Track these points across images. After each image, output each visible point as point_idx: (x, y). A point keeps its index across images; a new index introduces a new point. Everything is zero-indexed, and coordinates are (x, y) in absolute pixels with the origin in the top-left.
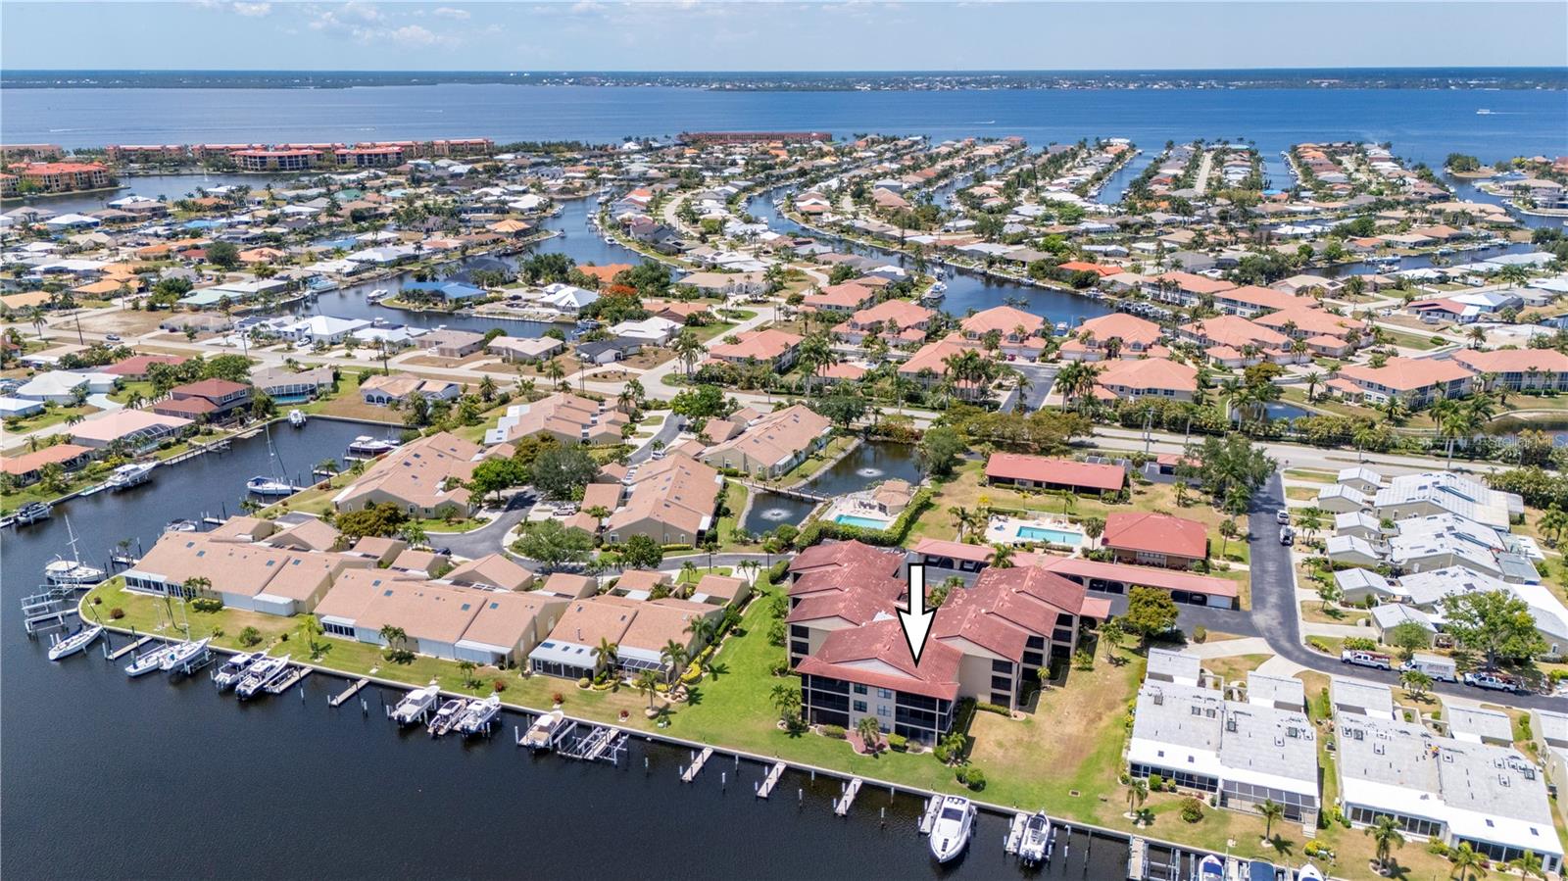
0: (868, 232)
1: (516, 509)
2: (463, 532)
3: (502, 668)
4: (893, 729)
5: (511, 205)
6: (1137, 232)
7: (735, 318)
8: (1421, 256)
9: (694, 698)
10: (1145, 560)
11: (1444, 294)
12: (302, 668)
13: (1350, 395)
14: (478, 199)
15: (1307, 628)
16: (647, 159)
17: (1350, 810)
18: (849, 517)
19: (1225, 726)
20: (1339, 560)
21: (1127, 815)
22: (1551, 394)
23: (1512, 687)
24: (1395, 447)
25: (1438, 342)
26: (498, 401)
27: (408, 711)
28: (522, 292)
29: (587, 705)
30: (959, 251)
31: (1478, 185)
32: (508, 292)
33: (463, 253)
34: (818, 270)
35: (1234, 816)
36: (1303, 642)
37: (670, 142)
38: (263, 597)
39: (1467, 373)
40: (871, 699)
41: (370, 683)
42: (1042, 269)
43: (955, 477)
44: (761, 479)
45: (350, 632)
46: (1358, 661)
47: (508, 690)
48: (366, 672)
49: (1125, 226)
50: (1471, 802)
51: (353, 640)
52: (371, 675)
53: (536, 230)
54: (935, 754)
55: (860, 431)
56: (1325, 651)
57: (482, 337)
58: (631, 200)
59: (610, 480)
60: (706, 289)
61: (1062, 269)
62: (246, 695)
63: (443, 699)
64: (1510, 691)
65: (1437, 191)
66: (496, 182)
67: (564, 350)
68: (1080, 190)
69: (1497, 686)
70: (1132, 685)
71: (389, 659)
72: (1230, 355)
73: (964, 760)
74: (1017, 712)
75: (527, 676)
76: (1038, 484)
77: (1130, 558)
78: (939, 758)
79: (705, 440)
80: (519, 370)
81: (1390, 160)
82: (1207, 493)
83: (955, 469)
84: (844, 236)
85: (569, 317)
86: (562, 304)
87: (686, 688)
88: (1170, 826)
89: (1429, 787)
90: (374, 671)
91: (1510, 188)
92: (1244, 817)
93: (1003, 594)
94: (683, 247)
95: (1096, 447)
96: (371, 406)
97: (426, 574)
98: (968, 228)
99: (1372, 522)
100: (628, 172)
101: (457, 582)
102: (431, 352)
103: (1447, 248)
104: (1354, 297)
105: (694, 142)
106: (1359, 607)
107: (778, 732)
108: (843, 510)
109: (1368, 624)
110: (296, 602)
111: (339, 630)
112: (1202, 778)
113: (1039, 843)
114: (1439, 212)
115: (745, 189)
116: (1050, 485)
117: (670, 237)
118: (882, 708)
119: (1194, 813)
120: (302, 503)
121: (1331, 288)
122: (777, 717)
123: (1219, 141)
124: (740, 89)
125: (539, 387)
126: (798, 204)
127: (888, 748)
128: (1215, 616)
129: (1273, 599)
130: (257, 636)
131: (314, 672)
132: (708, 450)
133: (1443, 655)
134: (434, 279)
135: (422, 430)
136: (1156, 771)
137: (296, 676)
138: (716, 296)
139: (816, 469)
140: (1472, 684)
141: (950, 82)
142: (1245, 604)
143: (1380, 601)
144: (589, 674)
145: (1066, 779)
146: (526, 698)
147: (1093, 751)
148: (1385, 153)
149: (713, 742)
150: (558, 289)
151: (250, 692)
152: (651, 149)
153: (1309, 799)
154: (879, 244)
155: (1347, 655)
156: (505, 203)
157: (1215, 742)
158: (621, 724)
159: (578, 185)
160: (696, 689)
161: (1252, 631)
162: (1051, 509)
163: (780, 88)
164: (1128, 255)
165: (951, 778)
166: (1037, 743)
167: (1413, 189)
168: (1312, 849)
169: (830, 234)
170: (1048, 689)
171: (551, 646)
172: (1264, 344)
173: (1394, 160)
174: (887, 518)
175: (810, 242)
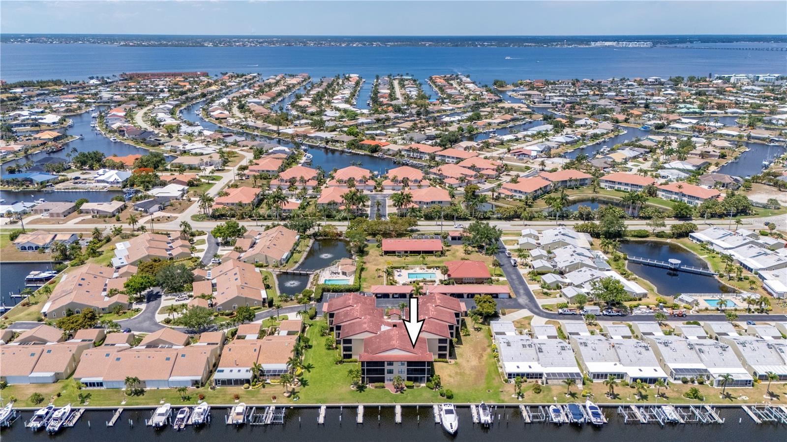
0: (257, 128)
1: (153, 301)
2: (129, 318)
3: (198, 387)
4: (406, 379)
5: (40, 121)
6: (384, 123)
7: (212, 180)
8: (502, 128)
9: (304, 383)
10: (466, 281)
11: (519, 146)
12: (79, 410)
13: (509, 196)
14: (15, 118)
15: (541, 302)
16: (108, 89)
17: (592, 375)
18: (329, 280)
19: (538, 350)
20: (539, 271)
21: (513, 396)
22: (577, 188)
23: (620, 314)
24: (534, 217)
25: (528, 168)
26: (105, 241)
27: (158, 419)
28: (78, 174)
29: (252, 397)
30: (309, 137)
31: (509, 93)
32: (71, 175)
33: (26, 152)
34: (241, 150)
35: (552, 387)
36: (541, 308)
37: (116, 79)
38: (34, 375)
39: (548, 183)
40: (396, 367)
41: (124, 410)
42: (353, 144)
43: (367, 253)
44: (276, 267)
45: (100, 384)
46: (565, 313)
47: (206, 398)
48: (119, 404)
49: (378, 120)
50: (631, 363)
51: (102, 388)
52: (122, 405)
53: (64, 136)
54: (427, 386)
55: (310, 235)
56: (551, 310)
57: (73, 204)
58: (114, 115)
59: (200, 279)
60: (189, 165)
61: (363, 144)
62: (54, 431)
63: (175, 410)
64: (619, 315)
65: (497, 98)
66: (21, 107)
67: (125, 207)
68: (347, 101)
69: (615, 314)
70: (488, 339)
71: (130, 395)
72: (454, 182)
73: (439, 386)
74: (451, 360)
75: (213, 388)
76: (406, 252)
77: (460, 281)
78: (429, 387)
79: (239, 250)
80: (105, 221)
81: (471, 83)
82: (474, 247)
83: (365, 249)
84: (245, 130)
85: (116, 187)
86: (112, 180)
87: (298, 379)
88: (531, 397)
89: (615, 361)
90: (124, 403)
91: (522, 95)
92: (557, 387)
93: (431, 308)
94: (161, 142)
95: (419, 231)
96: (25, 252)
97: (127, 345)
98: (306, 124)
99: (545, 253)
100: (101, 98)
101: (149, 346)
102: (45, 216)
103: (511, 124)
104: (488, 150)
105: (131, 78)
106: (554, 290)
107: (353, 391)
108: (325, 277)
109: (561, 296)
110: (57, 374)
111: (92, 384)
112: (536, 374)
113: (487, 416)
114: (503, 108)
115: (176, 106)
116: (412, 252)
117: (151, 136)
118: (400, 371)
119: (539, 389)
120: (17, 316)
121: (478, 147)
122: (349, 384)
123: (398, 75)
124: (138, 45)
125: (126, 229)
126: (212, 114)
127: (405, 388)
128: (504, 302)
129: (522, 291)
130: (41, 397)
131: (86, 410)
132: (242, 255)
133: (591, 305)
134: (19, 171)
135: (67, 263)
136: (518, 375)
137: (78, 415)
138: (195, 169)
139: (301, 258)
140: (606, 315)
141: (252, 41)
142: (513, 296)
143: (562, 286)
144: (248, 381)
145: (482, 385)
146: (218, 400)
147: (487, 371)
148: (468, 80)
149: (324, 402)
150: (105, 172)
151: (56, 429)
152: (107, 83)
153: (578, 374)
154: (265, 134)
155: (560, 311)
156: (36, 120)
157: (536, 357)
158: (275, 403)
159: (76, 107)
160: (303, 378)
161: (520, 307)
162: (416, 263)
163: (161, 45)
164: (386, 135)
165: (437, 396)
166: (463, 372)
167: (487, 97)
168: (585, 394)
169: (237, 129)
170: (457, 347)
171: (222, 371)
172: (466, 175)
173: (473, 83)
174: (348, 278)
175: (231, 135)
